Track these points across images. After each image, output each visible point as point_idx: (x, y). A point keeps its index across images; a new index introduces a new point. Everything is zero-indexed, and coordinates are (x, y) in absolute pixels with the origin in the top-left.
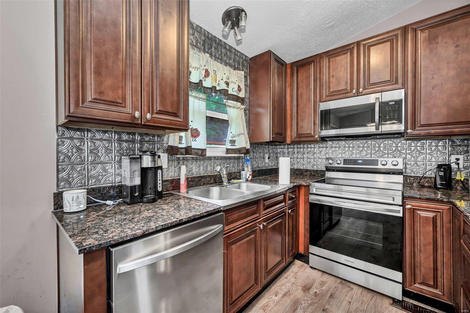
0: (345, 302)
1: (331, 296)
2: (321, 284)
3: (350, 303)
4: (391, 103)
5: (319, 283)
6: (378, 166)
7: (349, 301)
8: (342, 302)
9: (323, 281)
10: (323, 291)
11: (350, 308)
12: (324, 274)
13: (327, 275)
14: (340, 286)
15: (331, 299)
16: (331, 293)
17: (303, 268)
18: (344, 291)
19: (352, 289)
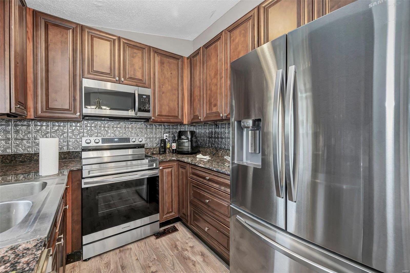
0: (135, 262)
1: (123, 267)
2: (107, 267)
3: (137, 259)
4: (144, 97)
5: (104, 267)
6: (130, 142)
7: (136, 259)
8: (133, 265)
9: (106, 262)
10: (114, 270)
11: (141, 263)
12: (102, 256)
13: (105, 255)
14: (122, 254)
15: (124, 270)
16: (121, 266)
17: (76, 268)
18: (127, 255)
19: (131, 249)
